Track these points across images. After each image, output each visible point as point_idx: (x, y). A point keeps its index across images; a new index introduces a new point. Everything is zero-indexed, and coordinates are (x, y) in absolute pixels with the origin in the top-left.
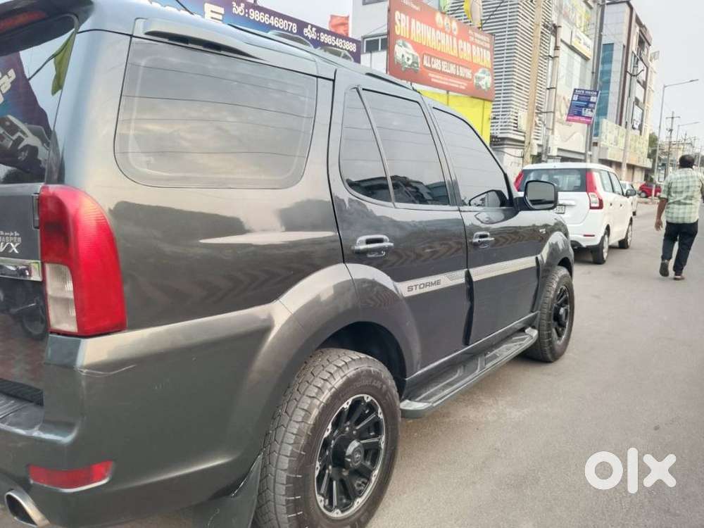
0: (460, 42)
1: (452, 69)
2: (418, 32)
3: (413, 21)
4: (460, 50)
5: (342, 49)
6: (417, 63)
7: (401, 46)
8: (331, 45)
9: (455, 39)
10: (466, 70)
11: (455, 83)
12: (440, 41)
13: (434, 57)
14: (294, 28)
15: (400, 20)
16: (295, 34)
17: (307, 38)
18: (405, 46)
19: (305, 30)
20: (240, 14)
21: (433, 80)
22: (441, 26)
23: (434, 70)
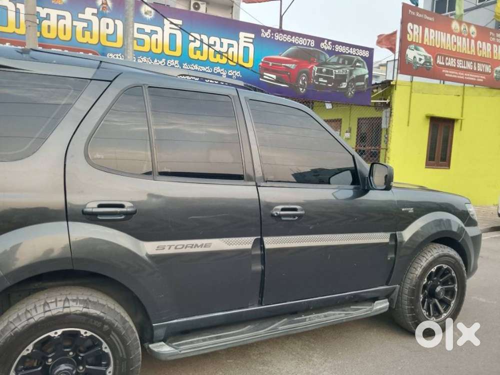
0: (479, 42)
1: (469, 65)
2: (432, 37)
3: (427, 30)
4: (478, 49)
5: (355, 55)
6: (430, 63)
7: (413, 50)
8: (345, 53)
9: (473, 41)
10: (483, 66)
11: (471, 77)
12: (455, 43)
13: (449, 57)
14: (312, 43)
15: (412, 30)
16: (312, 47)
17: (323, 49)
18: (417, 49)
19: (322, 44)
20: (268, 37)
21: (446, 75)
22: (458, 31)
23: (449, 67)
